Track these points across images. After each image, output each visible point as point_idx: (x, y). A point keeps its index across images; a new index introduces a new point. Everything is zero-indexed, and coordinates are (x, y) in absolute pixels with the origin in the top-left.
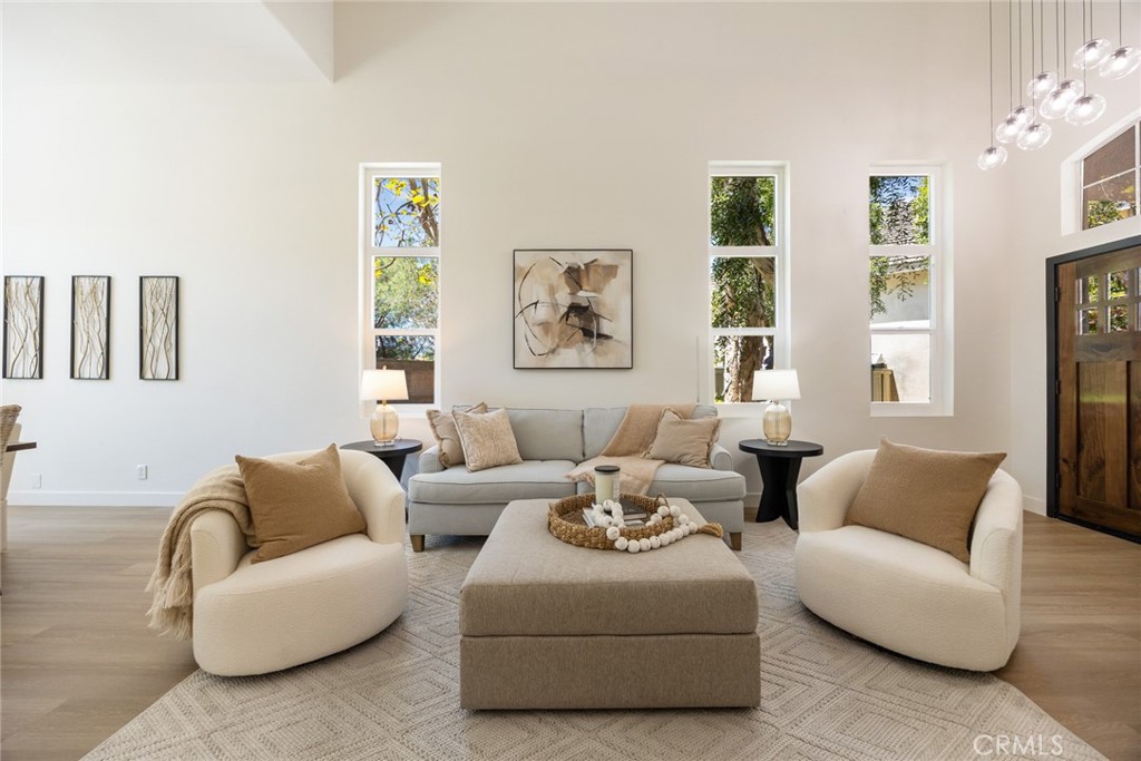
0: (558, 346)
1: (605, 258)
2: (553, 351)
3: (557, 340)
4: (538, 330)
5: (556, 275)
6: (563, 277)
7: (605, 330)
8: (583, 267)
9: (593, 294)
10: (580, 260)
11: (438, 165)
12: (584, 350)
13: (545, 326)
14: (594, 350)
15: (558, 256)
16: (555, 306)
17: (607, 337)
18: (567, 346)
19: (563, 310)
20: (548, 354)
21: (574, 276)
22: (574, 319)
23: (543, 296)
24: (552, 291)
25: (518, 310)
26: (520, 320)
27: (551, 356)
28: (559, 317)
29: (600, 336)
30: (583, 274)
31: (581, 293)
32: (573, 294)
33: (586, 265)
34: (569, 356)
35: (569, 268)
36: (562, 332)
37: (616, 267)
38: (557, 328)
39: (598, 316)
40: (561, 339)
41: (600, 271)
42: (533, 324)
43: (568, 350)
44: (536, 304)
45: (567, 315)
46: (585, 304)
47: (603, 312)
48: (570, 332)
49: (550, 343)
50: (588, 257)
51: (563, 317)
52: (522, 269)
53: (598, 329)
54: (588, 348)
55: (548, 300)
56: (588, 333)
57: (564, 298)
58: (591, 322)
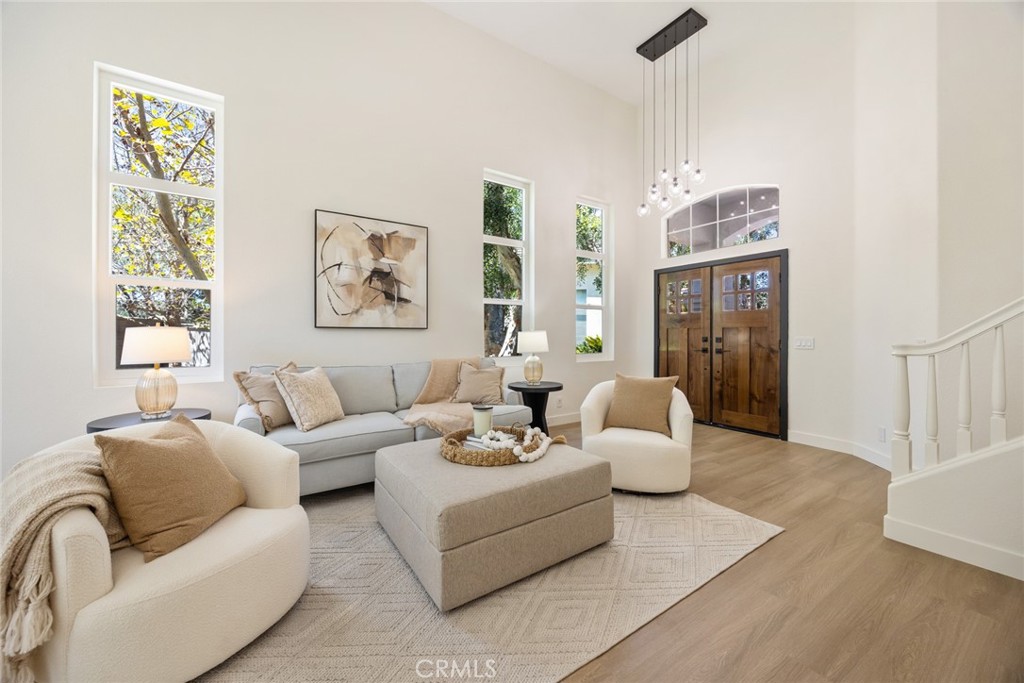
0: (361, 307)
1: (405, 232)
2: (357, 312)
3: (360, 301)
4: (341, 291)
5: (361, 241)
6: (367, 242)
7: (404, 295)
8: (385, 237)
9: (395, 262)
10: (383, 230)
11: (221, 98)
12: (386, 311)
13: (349, 287)
14: (395, 312)
15: (362, 223)
16: (358, 269)
17: (406, 301)
18: (370, 307)
19: (367, 274)
20: (351, 313)
21: (377, 243)
22: (376, 283)
23: (347, 259)
24: (356, 255)
25: (320, 270)
26: (321, 280)
27: (354, 316)
28: (362, 280)
29: (400, 299)
30: (385, 243)
31: (383, 260)
32: (376, 259)
33: (388, 235)
34: (372, 316)
35: (372, 235)
36: (366, 294)
37: (415, 240)
38: (360, 290)
39: (398, 282)
40: (364, 302)
41: (400, 242)
42: (337, 285)
43: (370, 311)
44: (339, 265)
45: (370, 279)
46: (387, 270)
47: (402, 278)
48: (373, 295)
49: (353, 304)
50: (391, 228)
51: (366, 280)
52: (324, 230)
53: (399, 293)
54: (389, 309)
55: (352, 263)
56: (389, 297)
57: (368, 263)
58: (393, 286)
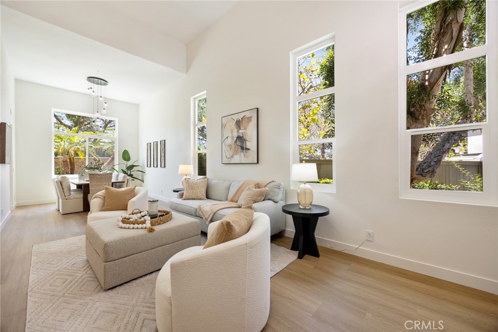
0: (234, 154)
1: (248, 114)
2: (232, 156)
4: (228, 148)
5: (232, 124)
6: (235, 125)
7: (248, 147)
9: (244, 131)
10: (239, 117)
11: (205, 92)
13: (230, 146)
14: (244, 155)
15: (233, 117)
16: (233, 138)
17: (249, 149)
18: (236, 154)
19: (235, 139)
21: (238, 124)
22: (238, 143)
23: (230, 135)
24: (232, 132)
25: (223, 141)
26: (223, 145)
27: (232, 158)
28: (234, 142)
29: (246, 149)
30: (241, 122)
31: (240, 131)
32: (238, 132)
33: (242, 119)
34: (237, 159)
35: (237, 121)
36: (235, 148)
37: (252, 117)
38: (233, 147)
39: (245, 140)
40: (234, 151)
41: (246, 120)
42: (227, 146)
43: (237, 156)
44: (228, 137)
45: (236, 141)
46: (242, 135)
47: (247, 138)
48: (237, 148)
49: (231, 153)
50: (242, 115)
52: (224, 124)
53: (246, 146)
54: (242, 154)
56: (242, 148)
57: (235, 135)
58: (243, 143)
